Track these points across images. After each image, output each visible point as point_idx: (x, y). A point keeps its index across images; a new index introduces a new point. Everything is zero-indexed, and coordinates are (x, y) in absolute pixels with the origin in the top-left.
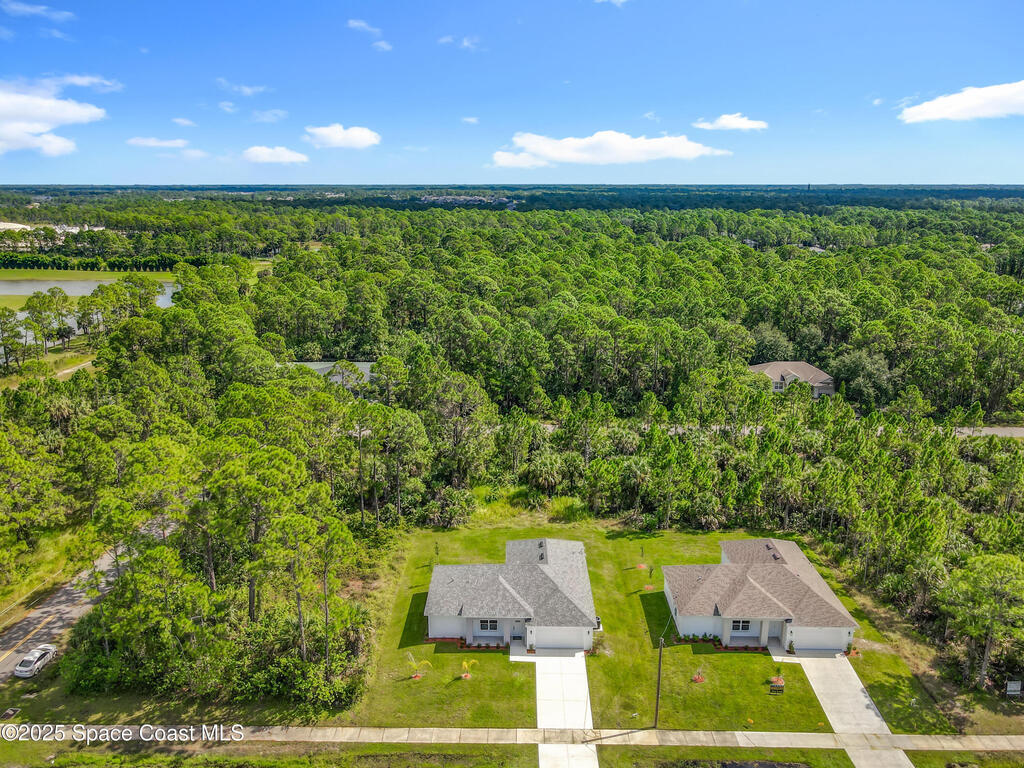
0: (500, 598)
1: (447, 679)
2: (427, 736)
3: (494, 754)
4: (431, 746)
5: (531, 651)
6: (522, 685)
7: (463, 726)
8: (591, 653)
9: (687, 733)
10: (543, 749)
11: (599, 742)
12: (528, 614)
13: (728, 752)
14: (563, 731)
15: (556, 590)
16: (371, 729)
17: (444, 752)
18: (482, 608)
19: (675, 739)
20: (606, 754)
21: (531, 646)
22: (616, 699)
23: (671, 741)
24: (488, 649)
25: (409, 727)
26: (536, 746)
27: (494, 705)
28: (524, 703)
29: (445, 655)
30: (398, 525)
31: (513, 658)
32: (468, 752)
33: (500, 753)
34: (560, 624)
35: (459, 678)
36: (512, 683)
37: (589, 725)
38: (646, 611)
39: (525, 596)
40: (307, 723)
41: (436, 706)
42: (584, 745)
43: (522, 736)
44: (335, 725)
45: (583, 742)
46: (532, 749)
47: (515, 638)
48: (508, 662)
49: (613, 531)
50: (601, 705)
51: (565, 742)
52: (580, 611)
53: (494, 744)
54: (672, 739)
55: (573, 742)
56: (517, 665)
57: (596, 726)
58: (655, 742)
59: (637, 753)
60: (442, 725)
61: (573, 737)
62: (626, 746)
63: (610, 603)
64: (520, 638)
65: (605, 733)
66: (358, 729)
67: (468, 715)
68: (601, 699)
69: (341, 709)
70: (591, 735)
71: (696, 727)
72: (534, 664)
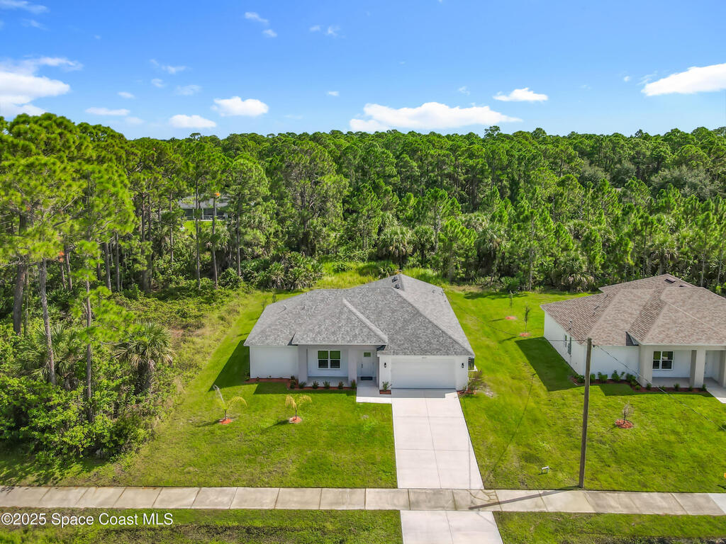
0: (343, 322)
1: (268, 422)
2: (226, 499)
3: (329, 526)
4: (226, 514)
5: (385, 391)
6: (373, 430)
7: (282, 485)
8: (466, 394)
9: (634, 495)
10: (407, 517)
11: (497, 508)
12: (381, 339)
13: (709, 522)
14: (438, 492)
15: (417, 313)
16: (141, 490)
17: (248, 524)
18: (319, 333)
19: (617, 504)
20: (512, 526)
21: (385, 385)
22: (511, 447)
23: (612, 507)
24: (327, 389)
25: (200, 485)
26: (396, 514)
27: (331, 456)
28: (377, 453)
29: (269, 396)
30: (238, 287)
31: (359, 399)
32: (287, 524)
33: (338, 525)
34: (424, 352)
35: (285, 422)
36: (359, 429)
37: (477, 483)
38: (527, 355)
39: (376, 321)
40: (45, 481)
41: (247, 457)
42: (473, 514)
43: (373, 499)
44: (87, 484)
45: (471, 508)
46: (391, 520)
47: (363, 378)
48: (354, 403)
49: (470, 293)
50: (489, 455)
51: (443, 508)
52: (450, 338)
53: (329, 512)
54: (613, 503)
55: (456, 507)
56: (366, 407)
57: (489, 485)
58: (589, 509)
59: (563, 524)
60: (251, 483)
61: (454, 501)
62: (542, 515)
63: (482, 348)
64: (370, 378)
65: (504, 495)
66: (119, 490)
67: (292, 469)
68: (489, 448)
69: (103, 460)
70: (482, 498)
71: (644, 487)
72: (390, 406)
